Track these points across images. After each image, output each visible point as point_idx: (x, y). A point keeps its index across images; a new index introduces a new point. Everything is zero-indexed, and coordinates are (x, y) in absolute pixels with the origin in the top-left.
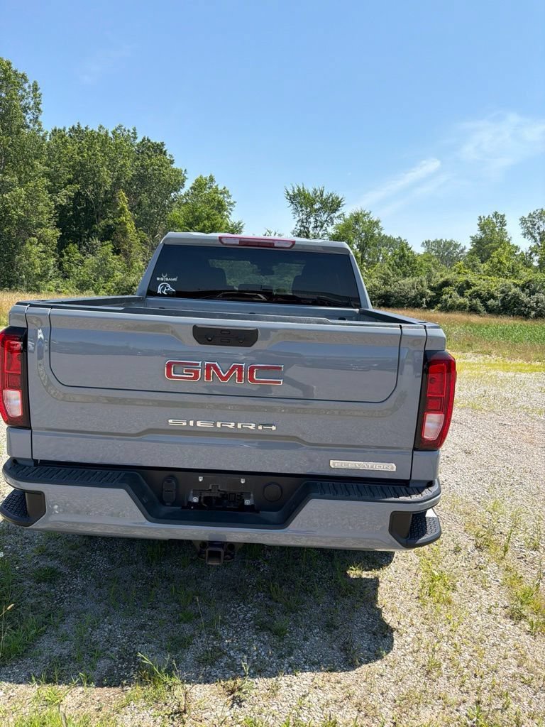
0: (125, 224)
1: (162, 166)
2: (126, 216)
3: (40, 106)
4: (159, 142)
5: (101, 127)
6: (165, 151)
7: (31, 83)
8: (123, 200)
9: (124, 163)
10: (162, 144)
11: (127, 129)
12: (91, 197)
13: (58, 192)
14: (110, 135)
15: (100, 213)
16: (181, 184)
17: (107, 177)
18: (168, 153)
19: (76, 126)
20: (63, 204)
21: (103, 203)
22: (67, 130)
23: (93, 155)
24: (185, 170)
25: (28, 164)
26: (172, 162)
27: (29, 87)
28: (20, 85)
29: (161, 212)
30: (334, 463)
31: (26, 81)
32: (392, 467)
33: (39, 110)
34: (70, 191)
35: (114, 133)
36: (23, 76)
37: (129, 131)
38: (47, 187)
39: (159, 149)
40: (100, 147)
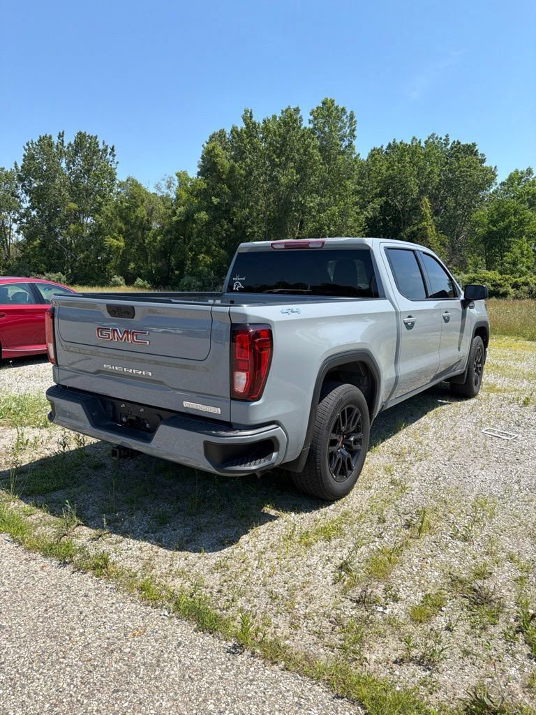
0: (426, 229)
1: (470, 166)
2: (427, 221)
3: (355, 133)
4: (470, 143)
5: (414, 138)
6: (477, 151)
7: (348, 114)
8: (426, 205)
9: (431, 170)
10: (474, 145)
11: (439, 137)
12: (400, 207)
13: (366, 207)
14: (423, 144)
15: (406, 221)
16: (489, 182)
17: (414, 186)
18: (480, 152)
19: (392, 143)
20: (370, 217)
21: (410, 211)
22: (384, 148)
23: (402, 167)
24: (496, 167)
25: (341, 185)
26: (483, 161)
27: (347, 117)
28: (339, 118)
29: (466, 214)
30: (186, 404)
31: (345, 113)
32: (218, 411)
33: (354, 136)
34: (377, 204)
35: (426, 142)
36: (343, 109)
37: (441, 139)
38: (356, 204)
39: (470, 150)
40: (410, 159)
